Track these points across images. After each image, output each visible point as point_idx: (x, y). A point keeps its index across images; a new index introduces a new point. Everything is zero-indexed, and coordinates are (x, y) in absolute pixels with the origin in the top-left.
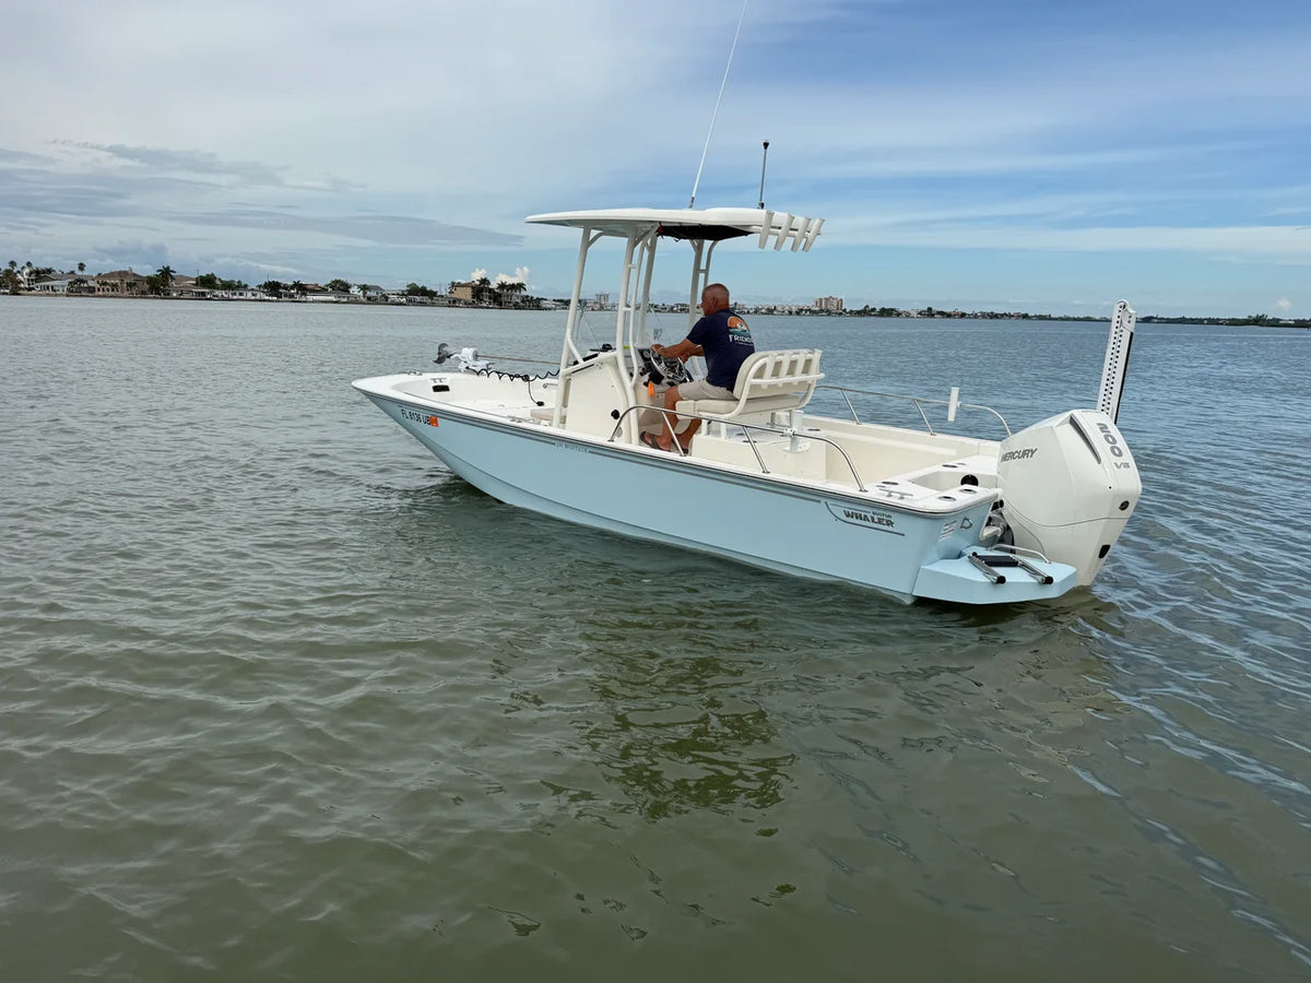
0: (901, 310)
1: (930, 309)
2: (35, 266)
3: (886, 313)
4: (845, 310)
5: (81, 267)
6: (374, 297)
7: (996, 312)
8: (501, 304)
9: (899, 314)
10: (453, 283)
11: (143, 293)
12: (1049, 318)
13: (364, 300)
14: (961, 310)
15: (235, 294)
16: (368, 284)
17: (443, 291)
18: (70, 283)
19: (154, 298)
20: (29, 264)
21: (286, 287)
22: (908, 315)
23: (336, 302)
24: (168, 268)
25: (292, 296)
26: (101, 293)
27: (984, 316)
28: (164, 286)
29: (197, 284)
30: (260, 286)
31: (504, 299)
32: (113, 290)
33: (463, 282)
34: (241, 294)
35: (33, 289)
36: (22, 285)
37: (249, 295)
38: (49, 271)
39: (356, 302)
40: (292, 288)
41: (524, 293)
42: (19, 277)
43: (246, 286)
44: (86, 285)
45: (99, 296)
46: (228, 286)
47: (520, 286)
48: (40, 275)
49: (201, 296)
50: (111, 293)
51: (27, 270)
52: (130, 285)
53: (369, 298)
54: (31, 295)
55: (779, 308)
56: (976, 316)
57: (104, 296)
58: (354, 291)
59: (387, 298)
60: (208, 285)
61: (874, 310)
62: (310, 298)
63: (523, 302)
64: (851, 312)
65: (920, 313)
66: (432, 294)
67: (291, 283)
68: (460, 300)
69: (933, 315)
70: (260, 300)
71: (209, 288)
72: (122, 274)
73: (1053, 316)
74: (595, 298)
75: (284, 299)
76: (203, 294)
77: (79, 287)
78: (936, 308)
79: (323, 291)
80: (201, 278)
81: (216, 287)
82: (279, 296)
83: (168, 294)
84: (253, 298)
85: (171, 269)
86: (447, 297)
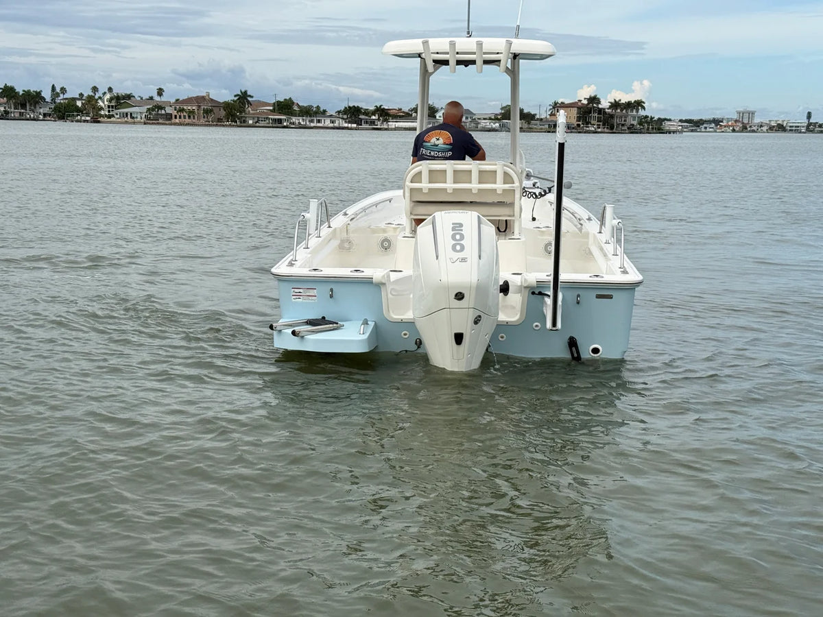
2: (115, 92)
5: (160, 92)
8: (612, 128)
10: (556, 103)
11: (220, 120)
15: (312, 121)
17: (543, 113)
18: (149, 109)
19: (230, 126)
20: (110, 89)
21: (367, 113)
24: (246, 92)
25: (373, 123)
26: (177, 121)
28: (241, 112)
29: (273, 111)
30: (339, 112)
31: (616, 121)
32: (189, 117)
33: (567, 101)
34: (319, 121)
35: (113, 116)
36: (102, 113)
37: (328, 123)
38: (129, 97)
40: (374, 113)
41: (642, 113)
42: (101, 103)
43: (325, 111)
44: (163, 112)
45: (175, 124)
46: (307, 112)
47: (638, 104)
48: (121, 100)
49: (278, 124)
50: (187, 120)
51: (108, 96)
52: (207, 112)
54: (111, 122)
57: (180, 124)
59: (477, 123)
60: (285, 111)
62: (392, 125)
63: (640, 123)
66: (531, 118)
67: (372, 108)
70: (339, 128)
71: (285, 114)
72: (199, 100)
75: (364, 126)
76: (280, 121)
77: (158, 114)
79: (406, 115)
80: (279, 103)
81: (293, 114)
82: (359, 122)
83: (244, 121)
84: (332, 125)
85: (249, 93)
86: (547, 120)
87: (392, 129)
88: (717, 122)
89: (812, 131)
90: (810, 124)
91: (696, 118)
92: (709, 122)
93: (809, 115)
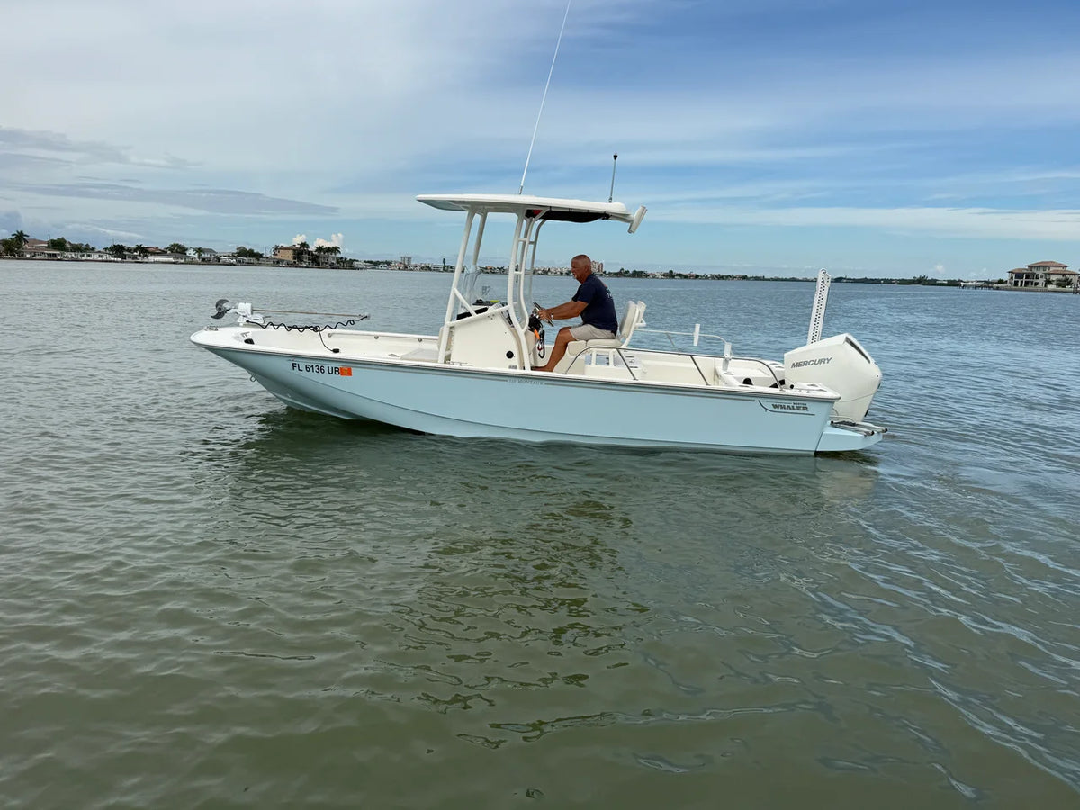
0: (649, 272)
1: (671, 272)
3: (637, 274)
4: (605, 272)
6: (208, 258)
7: (722, 274)
8: (318, 264)
9: (647, 276)
10: (277, 247)
12: (763, 279)
13: (200, 261)
14: (695, 272)
15: (83, 255)
16: (203, 247)
17: (269, 253)
19: (9, 258)
21: (129, 250)
22: (654, 276)
23: (174, 263)
24: (21, 232)
25: (135, 257)
27: (713, 277)
28: (18, 248)
29: (48, 247)
30: (106, 249)
31: (321, 260)
33: (285, 246)
34: (89, 256)
37: (97, 257)
39: (192, 263)
40: (135, 250)
41: (338, 255)
43: (93, 249)
46: (77, 248)
47: (335, 249)
49: (53, 257)
53: (204, 260)
55: (552, 270)
56: (707, 278)
58: (191, 253)
59: (219, 260)
60: (58, 248)
61: (627, 272)
62: (151, 259)
63: (338, 262)
64: (610, 273)
65: (663, 275)
66: (259, 256)
67: (134, 247)
68: (283, 261)
69: (673, 277)
70: (107, 261)
71: (59, 250)
73: (766, 277)
74: (400, 260)
75: (128, 260)
76: (55, 255)
78: (676, 271)
79: (163, 253)
80: (53, 242)
81: (66, 250)
82: (124, 257)
83: (22, 255)
84: (100, 259)
85: (25, 233)
86: (272, 259)
87: (151, 263)
88: (388, 263)
89: (446, 271)
90: (445, 266)
91: (374, 260)
92: (383, 263)
93: (444, 261)
